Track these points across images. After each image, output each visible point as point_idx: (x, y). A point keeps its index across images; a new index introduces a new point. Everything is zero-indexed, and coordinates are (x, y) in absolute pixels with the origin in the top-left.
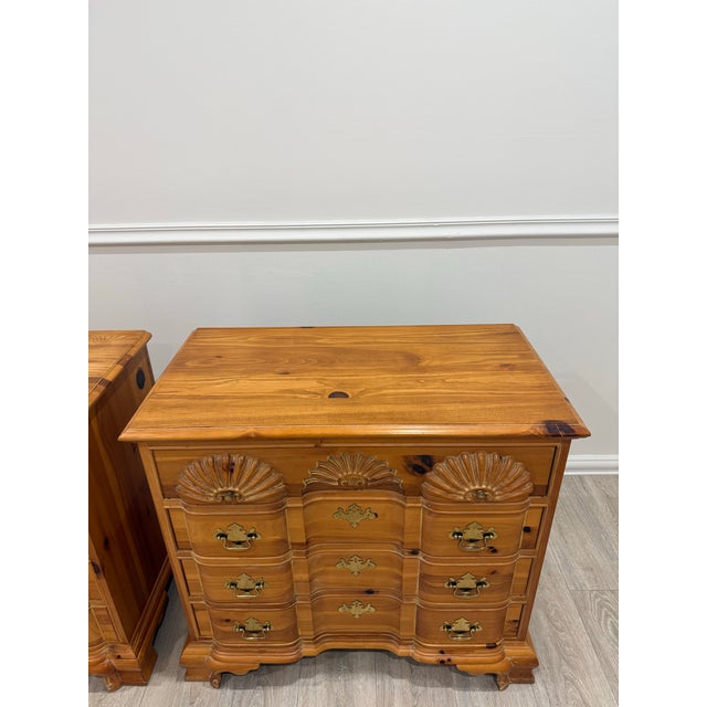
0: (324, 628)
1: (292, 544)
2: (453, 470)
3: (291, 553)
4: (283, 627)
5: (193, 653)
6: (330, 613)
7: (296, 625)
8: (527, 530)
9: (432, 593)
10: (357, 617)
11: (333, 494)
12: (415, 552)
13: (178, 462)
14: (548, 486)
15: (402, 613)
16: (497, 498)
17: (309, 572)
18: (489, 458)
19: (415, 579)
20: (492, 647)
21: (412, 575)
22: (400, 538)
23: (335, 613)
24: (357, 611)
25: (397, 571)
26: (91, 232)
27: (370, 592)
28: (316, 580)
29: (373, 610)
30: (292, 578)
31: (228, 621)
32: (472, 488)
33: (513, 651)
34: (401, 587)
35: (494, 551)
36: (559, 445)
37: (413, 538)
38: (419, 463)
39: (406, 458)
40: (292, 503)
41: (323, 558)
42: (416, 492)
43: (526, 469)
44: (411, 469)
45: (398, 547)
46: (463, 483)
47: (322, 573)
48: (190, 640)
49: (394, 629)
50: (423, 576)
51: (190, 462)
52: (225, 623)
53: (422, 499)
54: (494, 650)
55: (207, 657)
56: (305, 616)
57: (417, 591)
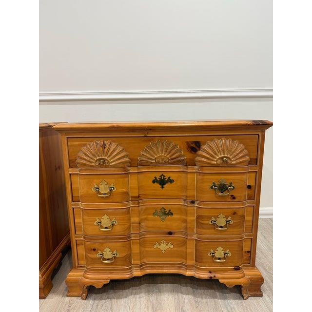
0: (145, 260)
1: (132, 197)
2: (210, 147)
3: (130, 203)
4: (124, 255)
5: (73, 276)
6: (149, 249)
7: (131, 255)
8: (249, 187)
9: (203, 228)
10: (163, 252)
11: (152, 168)
12: (193, 202)
13: (79, 145)
14: (257, 159)
15: (188, 247)
16: (233, 162)
17: (139, 216)
18: (227, 141)
19: (194, 220)
20: (237, 269)
21: (192, 218)
22: (185, 194)
23: (152, 249)
24: (163, 247)
25: (184, 217)
26: (40, 95)
27: (170, 233)
28: (143, 224)
29: (172, 246)
30: (130, 220)
31: (94, 250)
32: (220, 156)
33: (249, 273)
34: (186, 228)
35: (234, 198)
36: (260, 133)
37: (192, 193)
38: (194, 146)
39: (187, 143)
40: (132, 170)
41: (147, 209)
42: (193, 163)
43: (246, 148)
44: (190, 150)
45: (184, 200)
46: (216, 154)
47: (146, 219)
48: (73, 267)
49: (183, 260)
50: (198, 217)
51: (85, 145)
52: (93, 252)
53: (196, 168)
54: (238, 271)
55: (81, 277)
56: (136, 249)
57: (195, 230)
